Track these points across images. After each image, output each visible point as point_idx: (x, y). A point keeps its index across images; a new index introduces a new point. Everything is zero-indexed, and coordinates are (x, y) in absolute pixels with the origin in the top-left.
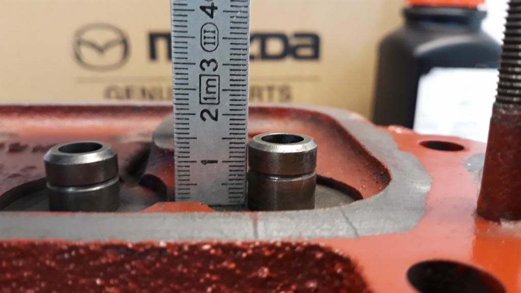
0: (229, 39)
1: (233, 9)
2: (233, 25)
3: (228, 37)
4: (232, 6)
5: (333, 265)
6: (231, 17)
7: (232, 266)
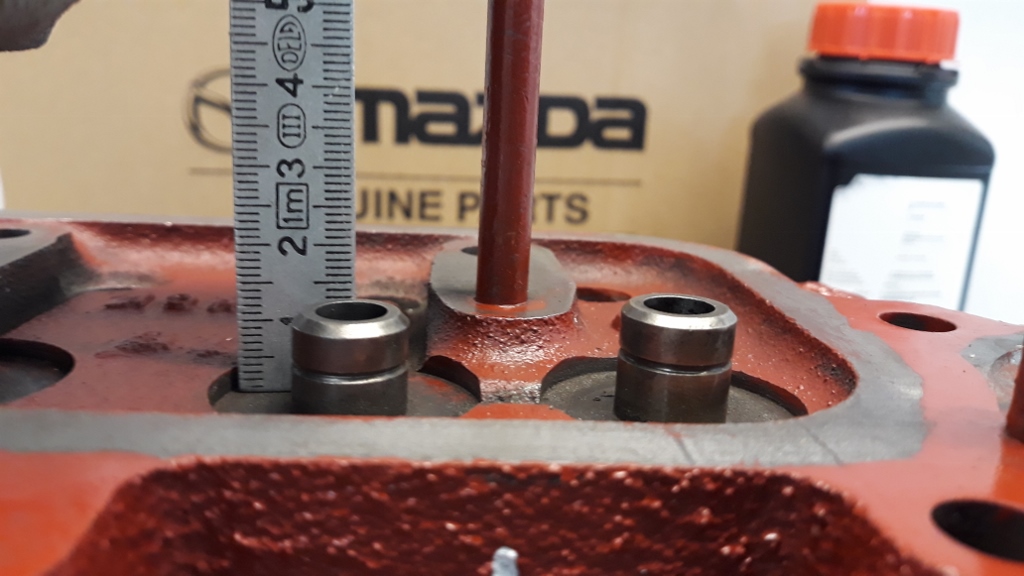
0: (323, 128)
1: (326, 83)
2: (328, 107)
3: (320, 125)
4: (325, 79)
5: (811, 506)
6: (325, 95)
7: (657, 504)
